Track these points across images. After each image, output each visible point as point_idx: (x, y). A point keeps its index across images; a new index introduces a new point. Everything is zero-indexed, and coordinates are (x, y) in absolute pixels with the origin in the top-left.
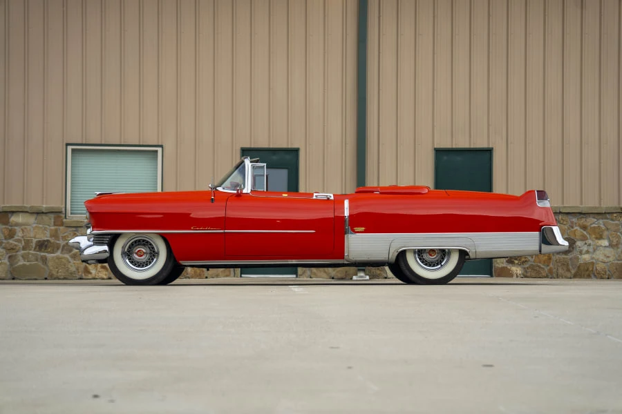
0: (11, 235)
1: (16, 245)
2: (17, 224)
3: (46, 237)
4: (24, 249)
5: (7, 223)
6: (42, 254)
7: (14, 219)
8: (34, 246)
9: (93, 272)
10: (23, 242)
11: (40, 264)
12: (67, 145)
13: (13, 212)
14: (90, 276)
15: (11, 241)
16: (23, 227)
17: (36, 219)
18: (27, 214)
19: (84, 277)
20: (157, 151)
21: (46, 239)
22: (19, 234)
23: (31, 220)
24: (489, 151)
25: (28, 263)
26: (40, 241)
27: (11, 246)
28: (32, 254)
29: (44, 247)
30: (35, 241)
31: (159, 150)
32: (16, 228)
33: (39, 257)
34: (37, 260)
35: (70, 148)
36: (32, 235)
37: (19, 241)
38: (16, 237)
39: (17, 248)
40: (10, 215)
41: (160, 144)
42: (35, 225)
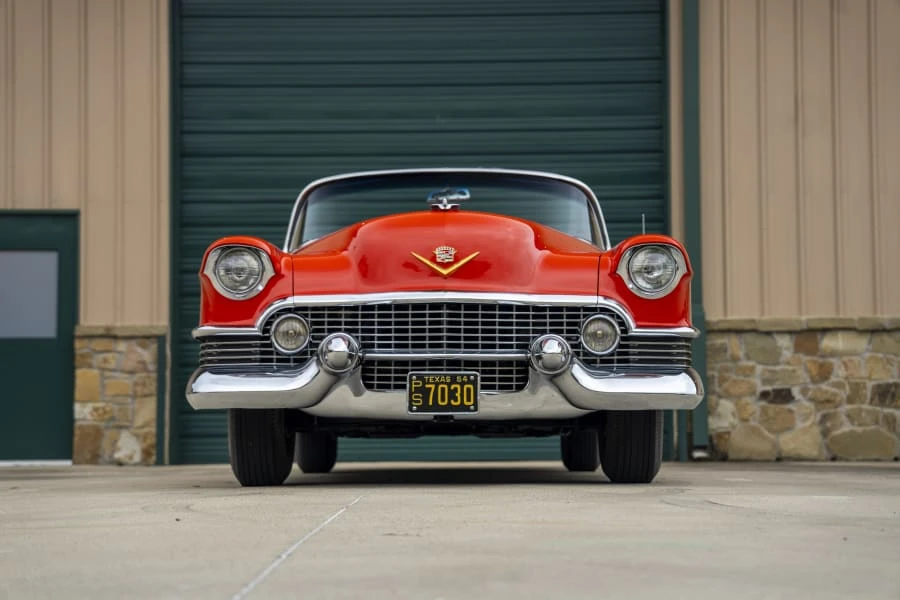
0: (824, 373)
1: (835, 395)
2: (834, 354)
3: (892, 377)
4: (850, 400)
5: (813, 350)
6: (887, 411)
7: (828, 343)
8: (869, 395)
10: (847, 388)
11: (884, 430)
13: (825, 331)
15: (824, 386)
16: (845, 359)
17: (870, 342)
18: (853, 334)
21: (891, 381)
22: (839, 373)
23: (861, 343)
25: (859, 429)
26: (879, 386)
27: (825, 397)
28: (868, 412)
29: (889, 396)
30: (870, 385)
32: (833, 360)
33: (881, 417)
34: (877, 423)
36: (864, 373)
37: (839, 385)
38: (833, 379)
39: (838, 399)
40: (819, 336)
42: (868, 355)
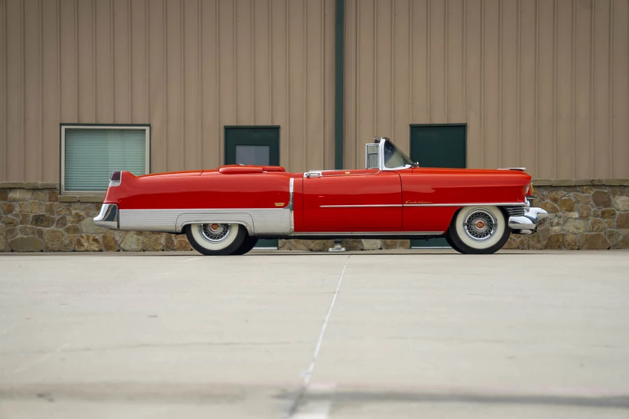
0: (10, 210)
1: (14, 220)
2: (15, 200)
3: (42, 212)
4: (21, 223)
5: (5, 198)
6: (38, 228)
7: (12, 195)
8: (31, 221)
9: (86, 244)
10: (21, 217)
11: (37, 237)
12: (61, 125)
13: (11, 189)
14: (83, 249)
15: (9, 216)
16: (20, 203)
17: (32, 194)
18: (24, 190)
19: (77, 249)
20: (145, 130)
21: (41, 214)
22: (17, 209)
23: (28, 195)
24: (463, 128)
25: (25, 237)
26: (36, 216)
27: (9, 221)
28: (30, 228)
29: (40, 221)
30: (32, 215)
31: (147, 128)
32: (14, 203)
33: (36, 231)
34: (33, 234)
35: (63, 128)
36: (29, 210)
37: (17, 215)
38: (14, 212)
39: (15, 222)
40: (8, 191)
41: (147, 123)
42: (31, 201)
